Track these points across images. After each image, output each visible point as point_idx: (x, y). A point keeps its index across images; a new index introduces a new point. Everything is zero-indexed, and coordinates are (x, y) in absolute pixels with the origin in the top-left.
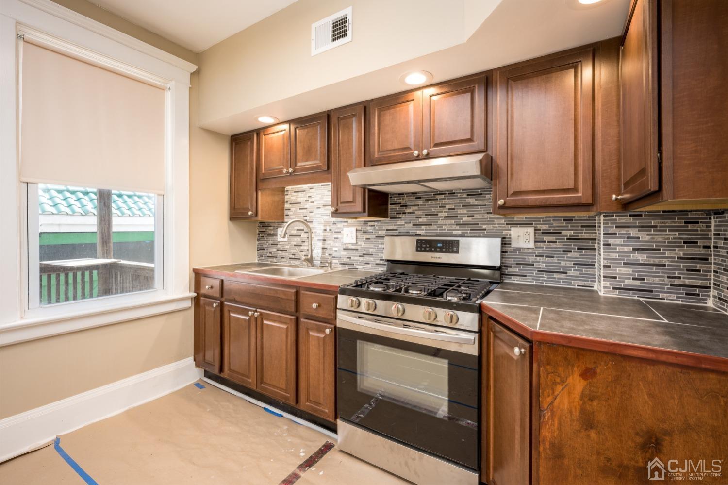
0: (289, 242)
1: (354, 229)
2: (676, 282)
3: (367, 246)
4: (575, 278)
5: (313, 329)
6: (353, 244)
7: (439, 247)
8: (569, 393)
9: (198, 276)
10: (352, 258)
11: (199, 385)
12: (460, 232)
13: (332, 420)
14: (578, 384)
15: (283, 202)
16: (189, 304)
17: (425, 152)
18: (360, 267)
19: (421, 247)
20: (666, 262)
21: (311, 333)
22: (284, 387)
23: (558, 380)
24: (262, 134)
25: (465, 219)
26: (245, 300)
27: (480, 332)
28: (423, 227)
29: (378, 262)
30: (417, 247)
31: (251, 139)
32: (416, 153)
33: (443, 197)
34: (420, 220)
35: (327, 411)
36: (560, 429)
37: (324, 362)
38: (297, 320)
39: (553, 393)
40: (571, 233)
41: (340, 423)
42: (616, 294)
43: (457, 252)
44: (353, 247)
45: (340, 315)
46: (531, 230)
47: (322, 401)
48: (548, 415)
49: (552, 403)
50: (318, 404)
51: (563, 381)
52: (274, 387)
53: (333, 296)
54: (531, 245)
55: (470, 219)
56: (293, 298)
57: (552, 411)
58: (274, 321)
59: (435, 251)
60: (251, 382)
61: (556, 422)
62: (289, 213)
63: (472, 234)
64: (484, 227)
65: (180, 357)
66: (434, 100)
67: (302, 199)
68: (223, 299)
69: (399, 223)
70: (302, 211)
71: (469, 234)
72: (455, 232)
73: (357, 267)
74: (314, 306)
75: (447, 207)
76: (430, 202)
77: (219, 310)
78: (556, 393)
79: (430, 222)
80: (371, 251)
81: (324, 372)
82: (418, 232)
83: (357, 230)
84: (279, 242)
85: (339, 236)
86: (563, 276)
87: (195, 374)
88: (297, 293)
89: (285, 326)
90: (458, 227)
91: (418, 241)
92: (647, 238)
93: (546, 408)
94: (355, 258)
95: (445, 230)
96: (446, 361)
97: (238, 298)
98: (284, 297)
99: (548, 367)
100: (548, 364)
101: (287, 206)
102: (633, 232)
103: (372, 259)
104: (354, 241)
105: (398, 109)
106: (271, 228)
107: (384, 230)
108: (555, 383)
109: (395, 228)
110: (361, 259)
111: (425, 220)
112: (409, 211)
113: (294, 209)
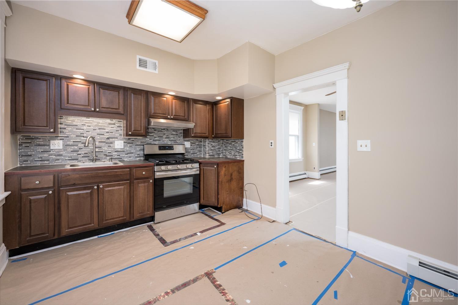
2: (217, 153)
3: (130, 149)
4: (198, 155)
5: (140, 183)
6: (121, 149)
7: (167, 148)
10: (121, 155)
11: (17, 261)
13: (152, 215)
14: (224, 169)
17: (172, 117)
18: (125, 159)
19: (160, 148)
20: (216, 149)
21: (140, 185)
24: (63, 80)
25: (172, 139)
26: (87, 181)
27: (200, 168)
28: (157, 141)
32: (169, 117)
33: (164, 131)
34: (156, 139)
35: (149, 212)
37: (148, 194)
38: (130, 182)
40: (198, 143)
42: (209, 157)
43: (173, 150)
44: (122, 150)
45: (157, 174)
46: (190, 142)
50: (144, 212)
52: (114, 219)
53: (150, 168)
54: (190, 147)
55: (174, 139)
56: (129, 173)
58: (115, 186)
59: (166, 150)
60: (94, 225)
63: (175, 144)
64: (177, 141)
66: (174, 101)
68: (57, 187)
69: (147, 139)
70: (78, 130)
71: (173, 144)
73: (124, 159)
74: (144, 173)
75: (166, 134)
76: (160, 132)
79: (160, 139)
80: (132, 151)
83: (124, 142)
85: (111, 145)
86: (196, 154)
88: (130, 170)
89: (122, 187)
90: (170, 141)
91: (159, 146)
92: (214, 144)
94: (123, 155)
98: (122, 173)
99: (220, 167)
101: (61, 126)
102: (212, 143)
103: (133, 155)
104: (123, 147)
106: (41, 140)
107: (140, 142)
108: (221, 170)
109: (145, 141)
110: (127, 155)
111: (158, 139)
112: (151, 135)
113: (69, 129)
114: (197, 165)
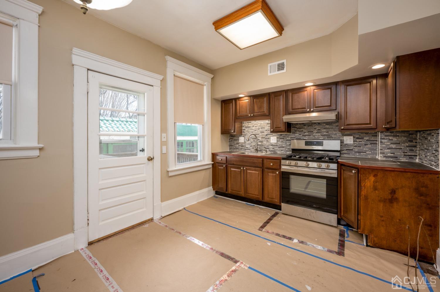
0: (245, 142)
1: (276, 137)
2: (406, 154)
3: (282, 144)
4: (369, 154)
5: (270, 173)
6: (275, 143)
7: (315, 144)
8: (370, 181)
9: (214, 156)
10: (275, 149)
12: (323, 138)
13: (278, 204)
14: (372, 179)
15: (242, 127)
16: (211, 166)
17: (312, 110)
18: (278, 152)
19: (307, 144)
21: (269, 174)
22: (257, 194)
23: (367, 178)
24: (237, 100)
25: (324, 133)
26: (238, 163)
27: (337, 170)
28: (307, 136)
29: (287, 150)
30: (305, 144)
31: (232, 102)
32: (308, 110)
33: (315, 125)
34: (306, 134)
35: (276, 201)
36: (367, 191)
37: (275, 184)
38: (263, 170)
39: (365, 182)
40: (368, 138)
41: (282, 204)
42: (384, 159)
43: (322, 145)
44: (275, 144)
45: (283, 167)
46: (352, 137)
47: (274, 197)
48: (363, 188)
49: (365, 185)
50: (273, 198)
51: (368, 178)
52: (252, 194)
53: (279, 161)
54: (352, 142)
55: (327, 133)
56: (261, 162)
57: (365, 187)
58: (253, 171)
59: (313, 145)
60: (242, 194)
61: (366, 190)
62: (245, 131)
63: (328, 139)
64: (333, 136)
65: (209, 186)
66: (315, 91)
67: (251, 125)
68: (227, 164)
69: (296, 135)
70: (251, 130)
71: (326, 139)
72: (320, 138)
73: (277, 152)
74: (272, 164)
75: (317, 129)
76: (310, 127)
77: (225, 168)
78: (366, 182)
79: (310, 134)
80: (283, 146)
81: (275, 187)
82: (305, 138)
84: (240, 142)
85: (269, 140)
86: (365, 154)
87: (212, 193)
88: (263, 161)
89: (257, 172)
90: (322, 136)
91: (306, 141)
92: (396, 140)
93: (362, 186)
94: (276, 148)
95: (316, 137)
97: (234, 163)
98: (257, 162)
99: (363, 175)
100: (364, 174)
101: (243, 128)
103: (284, 149)
104: (276, 142)
105: (300, 94)
106: (236, 137)
107: (290, 137)
108: (366, 179)
109: (294, 137)
110: (279, 149)
111: (308, 134)
112: (300, 130)
113: (247, 130)
114: (334, 166)
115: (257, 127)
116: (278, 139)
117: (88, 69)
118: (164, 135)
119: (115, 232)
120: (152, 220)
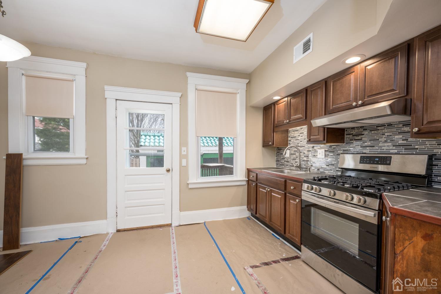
0: (290, 157)
1: (323, 150)
3: (331, 160)
5: (292, 200)
6: (323, 159)
7: (376, 161)
8: (414, 247)
9: (249, 171)
11: (248, 218)
12: (396, 151)
13: (300, 245)
14: (420, 242)
15: (288, 137)
16: (245, 183)
17: (360, 102)
19: (363, 161)
21: (291, 201)
22: (279, 225)
23: (407, 238)
24: (276, 104)
25: (401, 142)
26: (265, 183)
28: (368, 148)
29: (337, 169)
30: (361, 160)
31: (271, 108)
32: (354, 104)
33: (383, 128)
34: (366, 144)
35: (297, 240)
36: (407, 267)
37: (296, 216)
38: (285, 194)
39: (404, 245)
41: (302, 247)
43: (389, 164)
45: (303, 193)
47: (295, 235)
48: (399, 257)
49: (403, 251)
50: (293, 235)
51: (410, 239)
52: (276, 224)
53: (301, 184)
55: (405, 142)
56: (283, 183)
57: (402, 255)
58: (276, 194)
59: (373, 163)
60: (267, 220)
61: (405, 262)
62: (290, 142)
63: (406, 153)
64: (417, 147)
65: (242, 205)
66: (368, 69)
67: (297, 135)
68: (257, 182)
69: (351, 146)
70: (296, 141)
71: (403, 152)
72: (392, 151)
74: (292, 188)
75: (386, 134)
76: (373, 132)
77: (255, 187)
78: (405, 246)
79: (372, 145)
80: (333, 163)
81: (296, 221)
82: (364, 151)
83: (325, 151)
84: (285, 157)
85: (315, 154)
87: (247, 214)
88: (285, 181)
89: (280, 197)
90: (394, 148)
91: (361, 156)
93: (398, 253)
95: (384, 149)
96: (358, 225)
97: (262, 182)
98: (280, 183)
99: (401, 229)
100: (401, 228)
101: (289, 139)
103: (334, 168)
104: (324, 157)
105: (344, 79)
106: (282, 150)
107: (342, 150)
108: (405, 240)
110: (328, 167)
111: (369, 143)
112: (358, 138)
113: (293, 140)
114: (375, 203)
115: (303, 137)
116: (327, 153)
117: (116, 100)
118: (184, 149)
119: (137, 228)
120: (170, 225)
